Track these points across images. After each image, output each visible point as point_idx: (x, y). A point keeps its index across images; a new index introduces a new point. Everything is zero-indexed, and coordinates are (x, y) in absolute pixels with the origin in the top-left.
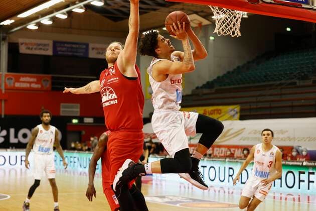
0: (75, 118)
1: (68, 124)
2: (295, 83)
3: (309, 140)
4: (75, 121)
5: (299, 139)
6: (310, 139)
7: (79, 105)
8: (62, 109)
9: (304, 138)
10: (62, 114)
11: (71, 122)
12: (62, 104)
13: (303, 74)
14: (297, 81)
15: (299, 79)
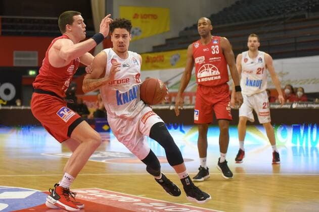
0: (32, 68)
1: (24, 76)
2: (304, 16)
3: (313, 83)
4: (32, 73)
5: (301, 82)
6: (315, 81)
7: (37, 53)
8: (15, 58)
9: (308, 80)
10: (15, 64)
11: (27, 73)
12: (15, 53)
13: (314, 5)
14: (306, 14)
15: (308, 10)
